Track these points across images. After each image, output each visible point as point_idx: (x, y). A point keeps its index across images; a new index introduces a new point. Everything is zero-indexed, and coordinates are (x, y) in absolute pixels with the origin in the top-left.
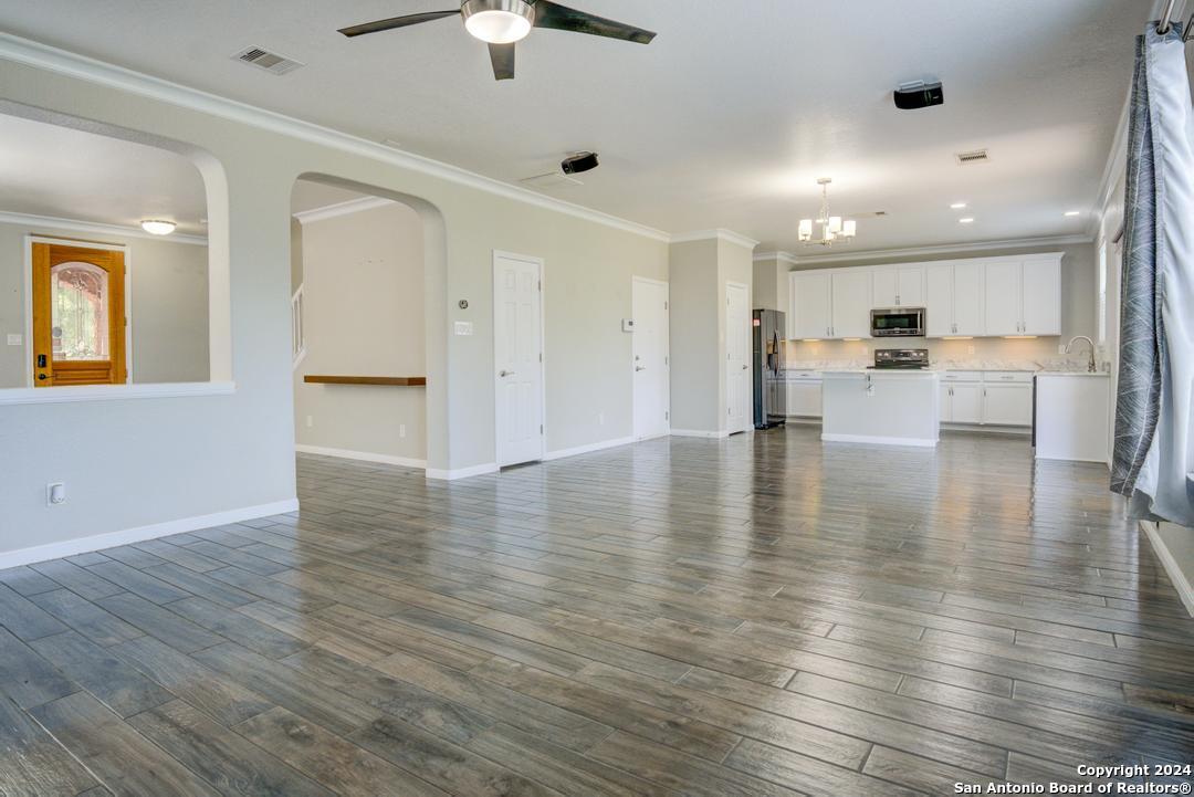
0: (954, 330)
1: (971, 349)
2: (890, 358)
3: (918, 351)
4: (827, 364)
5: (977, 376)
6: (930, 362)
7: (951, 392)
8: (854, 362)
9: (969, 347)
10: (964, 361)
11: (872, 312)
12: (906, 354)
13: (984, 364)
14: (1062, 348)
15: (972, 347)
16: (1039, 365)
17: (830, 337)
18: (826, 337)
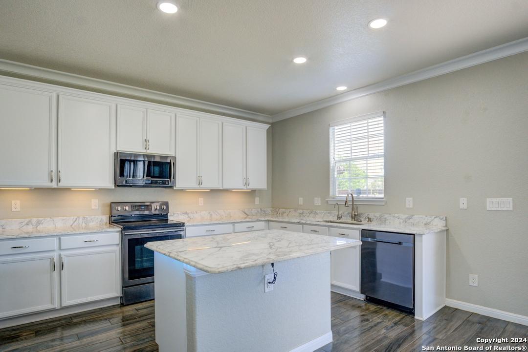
0: (201, 183)
8: (81, 219)
9: (200, 199)
10: (196, 213)
11: (116, 154)
12: (148, 207)
13: (211, 215)
14: (257, 200)
15: (202, 199)
16: (246, 214)
17: (54, 185)
18: (46, 184)
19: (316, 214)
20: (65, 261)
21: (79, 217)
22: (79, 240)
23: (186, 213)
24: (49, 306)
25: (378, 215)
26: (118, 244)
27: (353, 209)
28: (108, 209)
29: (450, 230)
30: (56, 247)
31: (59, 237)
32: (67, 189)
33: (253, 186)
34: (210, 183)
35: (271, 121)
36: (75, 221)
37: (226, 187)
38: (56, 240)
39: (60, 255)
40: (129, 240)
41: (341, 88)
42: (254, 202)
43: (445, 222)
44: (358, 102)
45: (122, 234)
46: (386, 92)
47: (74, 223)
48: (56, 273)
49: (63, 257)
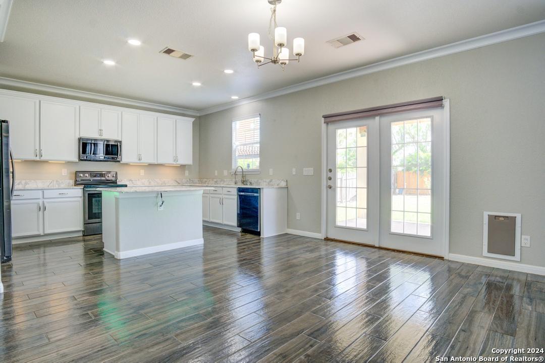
0: (140, 159)
8: (55, 182)
9: (141, 171)
10: (139, 180)
11: (80, 139)
12: (101, 175)
13: (150, 182)
14: (187, 173)
15: (143, 171)
16: (177, 182)
17: (38, 159)
18: (33, 158)
19: (224, 181)
20: (46, 205)
21: (53, 181)
22: (55, 193)
23: (131, 180)
24: (36, 233)
25: (256, 180)
26: (81, 197)
27: (243, 177)
28: (74, 176)
29: (289, 187)
30: (41, 196)
31: (43, 190)
32: (46, 162)
33: (181, 161)
34: (148, 159)
35: (198, 115)
36: (51, 182)
37: (160, 162)
38: (40, 192)
39: (43, 202)
40: (88, 194)
41: (235, 98)
42: (184, 174)
43: (286, 183)
44: (246, 106)
45: (84, 190)
46: (266, 100)
47: (50, 184)
48: (41, 213)
49: (45, 202)
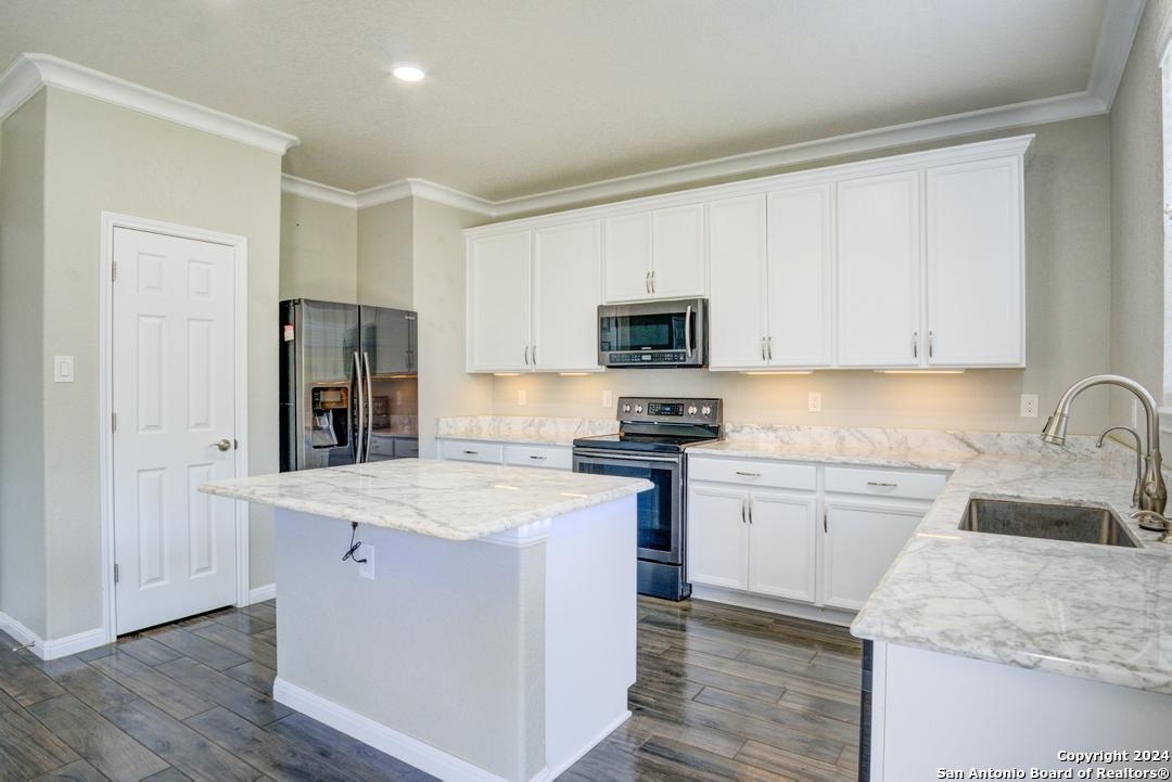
0: (767, 354)
1: (815, 399)
2: (645, 417)
3: (700, 402)
4: (541, 425)
5: (805, 476)
6: (728, 427)
7: (747, 516)
8: (586, 423)
10: (798, 429)
11: (599, 311)
12: (675, 409)
14: (1030, 402)
15: (819, 395)
17: (530, 368)
21: (584, 420)
36: (581, 424)
45: (573, 453)
47: (578, 428)
